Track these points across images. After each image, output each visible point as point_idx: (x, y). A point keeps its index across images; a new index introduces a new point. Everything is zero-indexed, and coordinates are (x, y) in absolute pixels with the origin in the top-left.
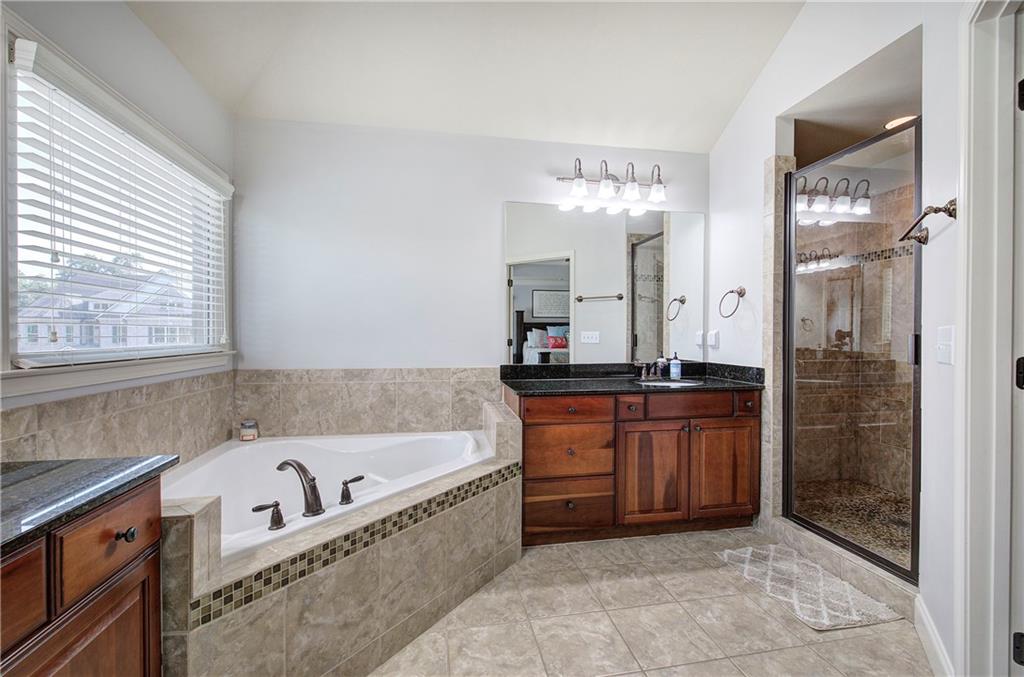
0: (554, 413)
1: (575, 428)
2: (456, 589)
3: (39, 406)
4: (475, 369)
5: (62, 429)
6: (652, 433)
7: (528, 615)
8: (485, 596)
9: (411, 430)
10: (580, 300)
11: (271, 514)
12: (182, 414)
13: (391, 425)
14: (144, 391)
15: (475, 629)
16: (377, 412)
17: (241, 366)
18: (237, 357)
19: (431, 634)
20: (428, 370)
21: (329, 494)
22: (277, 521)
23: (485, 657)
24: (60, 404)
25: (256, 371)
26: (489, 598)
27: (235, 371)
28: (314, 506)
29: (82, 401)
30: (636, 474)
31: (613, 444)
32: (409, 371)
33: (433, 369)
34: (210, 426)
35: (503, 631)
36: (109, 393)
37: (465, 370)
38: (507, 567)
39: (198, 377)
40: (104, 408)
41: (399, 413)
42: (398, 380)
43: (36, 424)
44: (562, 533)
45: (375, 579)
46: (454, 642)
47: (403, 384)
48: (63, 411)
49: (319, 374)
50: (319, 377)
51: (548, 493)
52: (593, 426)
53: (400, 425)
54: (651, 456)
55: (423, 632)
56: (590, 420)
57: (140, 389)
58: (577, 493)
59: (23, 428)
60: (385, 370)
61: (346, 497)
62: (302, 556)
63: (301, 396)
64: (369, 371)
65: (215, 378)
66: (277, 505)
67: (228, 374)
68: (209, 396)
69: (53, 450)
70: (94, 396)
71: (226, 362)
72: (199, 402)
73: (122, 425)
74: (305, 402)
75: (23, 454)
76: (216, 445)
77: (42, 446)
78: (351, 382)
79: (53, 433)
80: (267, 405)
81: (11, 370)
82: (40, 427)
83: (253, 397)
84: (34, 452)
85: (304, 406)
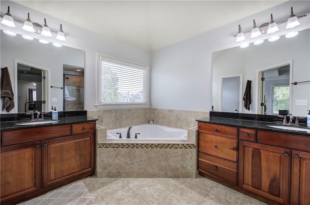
0: (209, 130)
1: (218, 138)
2: (162, 173)
3: (104, 110)
4: (201, 112)
5: (108, 114)
6: (261, 150)
7: (174, 191)
8: (171, 180)
9: (183, 129)
10: (296, 84)
11: (119, 135)
12: (134, 116)
13: (178, 126)
14: (125, 110)
15: (158, 184)
16: (175, 122)
17: (152, 107)
18: (151, 105)
19: (151, 180)
20: (188, 111)
21: (132, 135)
22: (120, 137)
23: (151, 191)
24: (107, 110)
25: (153, 109)
26: (172, 181)
27: (151, 108)
28: (128, 136)
29: (112, 110)
30: (250, 168)
31: (237, 149)
32: (183, 111)
33: (189, 111)
34: (142, 119)
35: (163, 189)
36: (117, 110)
37: (198, 112)
38: (187, 177)
39: (139, 109)
40: (116, 112)
41: (180, 123)
42: (180, 114)
43: (103, 113)
44: (211, 177)
45: (134, 157)
46: (152, 184)
47: (181, 115)
48: (108, 112)
49: (164, 110)
50: (164, 111)
51: (207, 159)
52: (226, 139)
53: (180, 126)
54: (260, 162)
55: (149, 178)
56: (225, 136)
57: (124, 110)
58: (220, 164)
59: (101, 113)
60: (177, 110)
61: (136, 137)
62: (117, 144)
63: (161, 115)
64: (174, 110)
65: (144, 109)
66: (120, 134)
67: (148, 109)
68: (142, 113)
69: (106, 118)
70: (114, 110)
71: (148, 106)
72: (139, 114)
73: (119, 116)
74: (161, 117)
75: (101, 117)
76: (144, 123)
77: (104, 117)
78: (170, 113)
79: (106, 115)
80: (155, 116)
81: (99, 105)
82: (104, 114)
83: (153, 114)
84: (103, 117)
85: (161, 118)
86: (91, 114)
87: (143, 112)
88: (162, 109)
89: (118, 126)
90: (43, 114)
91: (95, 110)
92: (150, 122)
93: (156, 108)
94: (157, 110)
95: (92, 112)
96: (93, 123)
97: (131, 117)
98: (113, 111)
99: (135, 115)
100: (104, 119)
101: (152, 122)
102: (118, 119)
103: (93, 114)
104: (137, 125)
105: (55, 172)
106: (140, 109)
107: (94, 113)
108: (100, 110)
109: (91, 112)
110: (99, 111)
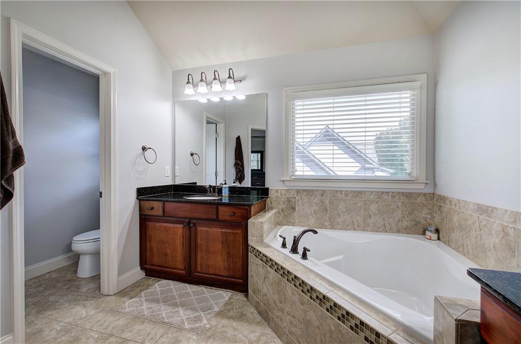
3: (297, 190)
5: (304, 197)
14: (344, 192)
17: (436, 192)
18: (434, 185)
22: (284, 245)
24: (304, 190)
25: (440, 196)
27: (433, 194)
28: (294, 249)
29: (313, 191)
34: (397, 219)
36: (324, 191)
39: (388, 192)
40: (322, 195)
43: (296, 194)
48: (305, 193)
49: (464, 204)
50: (464, 207)
57: (341, 191)
59: (292, 194)
66: (284, 238)
67: (425, 195)
68: (400, 204)
69: (300, 203)
70: (317, 190)
71: (423, 187)
72: (389, 206)
73: (330, 203)
74: (457, 224)
75: (291, 201)
76: (408, 233)
77: (298, 201)
78: (481, 217)
79: (301, 198)
80: (442, 220)
81: (288, 179)
82: (297, 196)
83: (438, 212)
84: (295, 202)
85: (456, 227)
86: (276, 194)
87: (403, 203)
88: (459, 200)
89: (327, 224)
90: (218, 189)
91: (281, 187)
92: (428, 233)
93: (446, 195)
94: (447, 202)
95: (277, 191)
96: (245, 209)
97: (362, 210)
98: (316, 193)
99: (373, 208)
100: (296, 206)
101: (435, 236)
102: (326, 210)
103: (279, 194)
104: (381, 232)
105: (201, 263)
106: (393, 193)
107: (281, 193)
108: (290, 188)
109: (275, 191)
110: (288, 190)
